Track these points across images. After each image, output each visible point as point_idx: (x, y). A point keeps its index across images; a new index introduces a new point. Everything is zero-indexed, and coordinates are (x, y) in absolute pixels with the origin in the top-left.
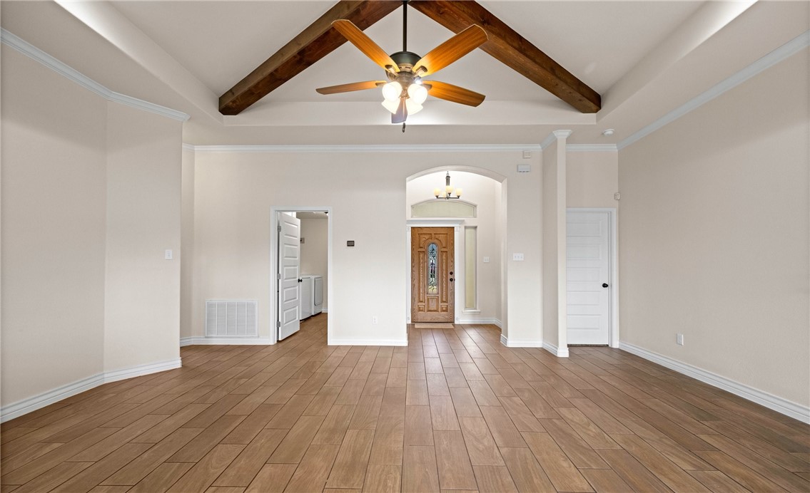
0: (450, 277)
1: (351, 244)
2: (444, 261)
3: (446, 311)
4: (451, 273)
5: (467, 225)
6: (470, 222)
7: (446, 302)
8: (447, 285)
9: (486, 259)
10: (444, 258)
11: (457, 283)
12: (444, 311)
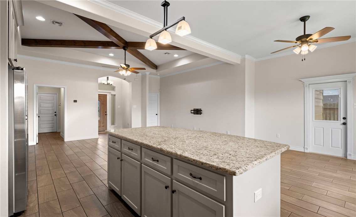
0: (105, 113)
1: (75, 101)
2: (103, 107)
3: (104, 127)
4: (106, 112)
5: (112, 94)
6: (113, 93)
7: (104, 123)
8: (104, 117)
9: (119, 107)
10: (103, 106)
11: (108, 116)
12: (103, 127)
